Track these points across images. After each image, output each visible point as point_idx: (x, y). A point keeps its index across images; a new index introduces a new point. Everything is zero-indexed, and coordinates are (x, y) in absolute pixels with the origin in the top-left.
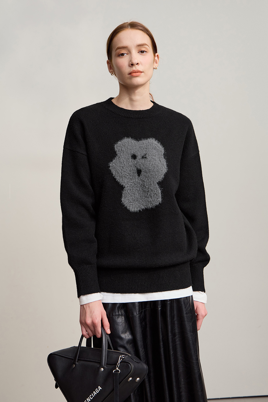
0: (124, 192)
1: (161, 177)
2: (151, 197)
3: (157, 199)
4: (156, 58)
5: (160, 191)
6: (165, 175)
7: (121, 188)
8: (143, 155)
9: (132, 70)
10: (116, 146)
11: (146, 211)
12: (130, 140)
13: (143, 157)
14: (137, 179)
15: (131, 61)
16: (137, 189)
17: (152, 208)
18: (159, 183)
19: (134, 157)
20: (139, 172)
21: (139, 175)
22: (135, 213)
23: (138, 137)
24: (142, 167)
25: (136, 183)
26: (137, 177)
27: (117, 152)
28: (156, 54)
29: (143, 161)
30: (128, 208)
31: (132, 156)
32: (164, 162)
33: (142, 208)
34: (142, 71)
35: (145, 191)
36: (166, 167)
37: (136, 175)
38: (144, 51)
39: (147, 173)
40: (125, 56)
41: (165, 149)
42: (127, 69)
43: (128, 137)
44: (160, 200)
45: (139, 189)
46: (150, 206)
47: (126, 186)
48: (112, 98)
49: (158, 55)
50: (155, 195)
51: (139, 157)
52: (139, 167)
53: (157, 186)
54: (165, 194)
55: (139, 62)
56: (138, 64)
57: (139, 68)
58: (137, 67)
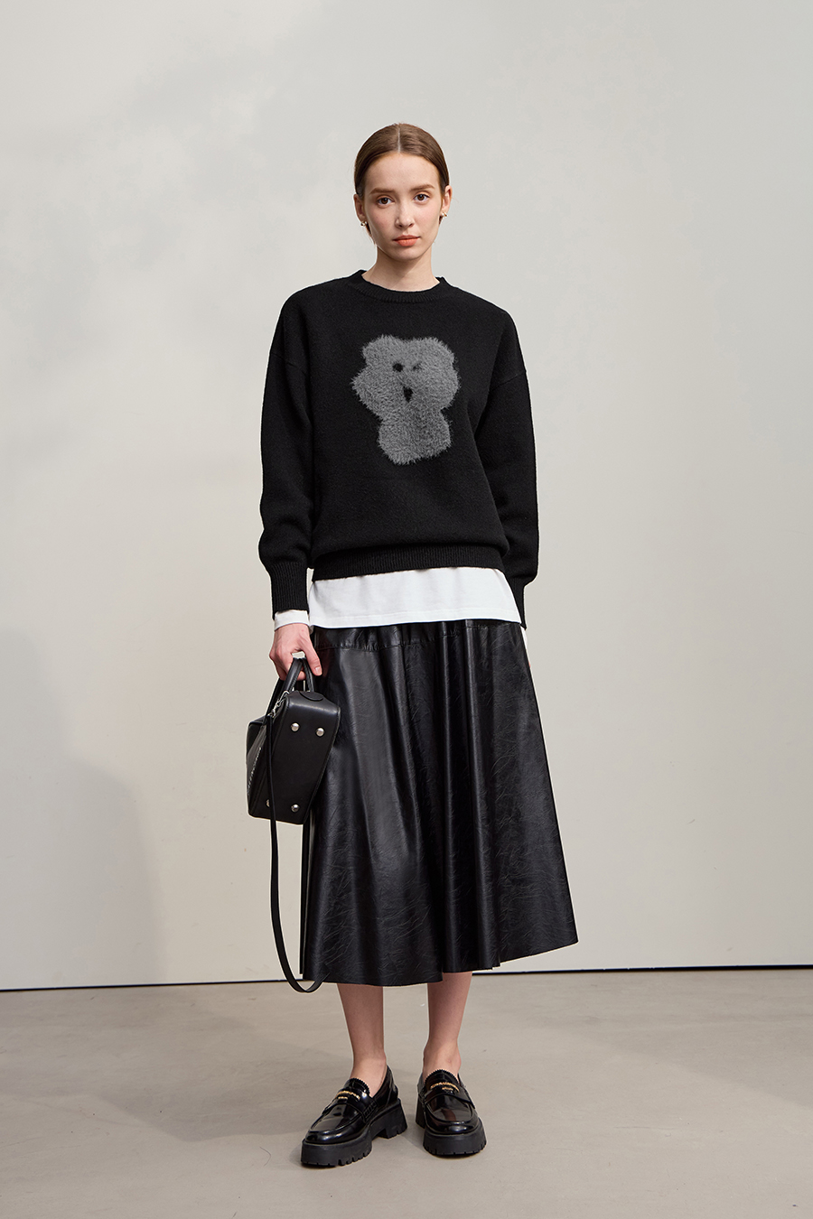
0: (381, 429)
1: (448, 400)
2: (431, 437)
3: (441, 438)
4: (447, 195)
5: (447, 426)
6: (455, 399)
7: (377, 421)
8: (414, 363)
9: (399, 236)
10: (365, 350)
11: (423, 463)
12: (390, 339)
13: (415, 368)
14: (404, 406)
15: (398, 218)
16: (405, 425)
17: (433, 456)
18: (444, 412)
19: (398, 367)
20: (408, 393)
21: (408, 400)
22: (401, 467)
23: (406, 335)
24: (414, 385)
25: (403, 414)
26: (404, 402)
27: (368, 361)
28: (447, 188)
29: (415, 373)
30: (391, 457)
31: (394, 367)
32: (454, 375)
33: (416, 457)
34: (417, 235)
35: (420, 427)
36: (457, 383)
37: (403, 398)
38: (423, 196)
39: (421, 394)
40: (389, 206)
41: (455, 356)
42: (390, 231)
43: (387, 334)
44: (448, 441)
45: (408, 425)
46: (430, 453)
47: (385, 419)
48: (362, 272)
49: (449, 191)
50: (439, 434)
51: (407, 367)
52: (407, 385)
53: (441, 416)
54: (456, 432)
55: (414, 221)
56: (411, 225)
57: (412, 231)
58: (409, 229)
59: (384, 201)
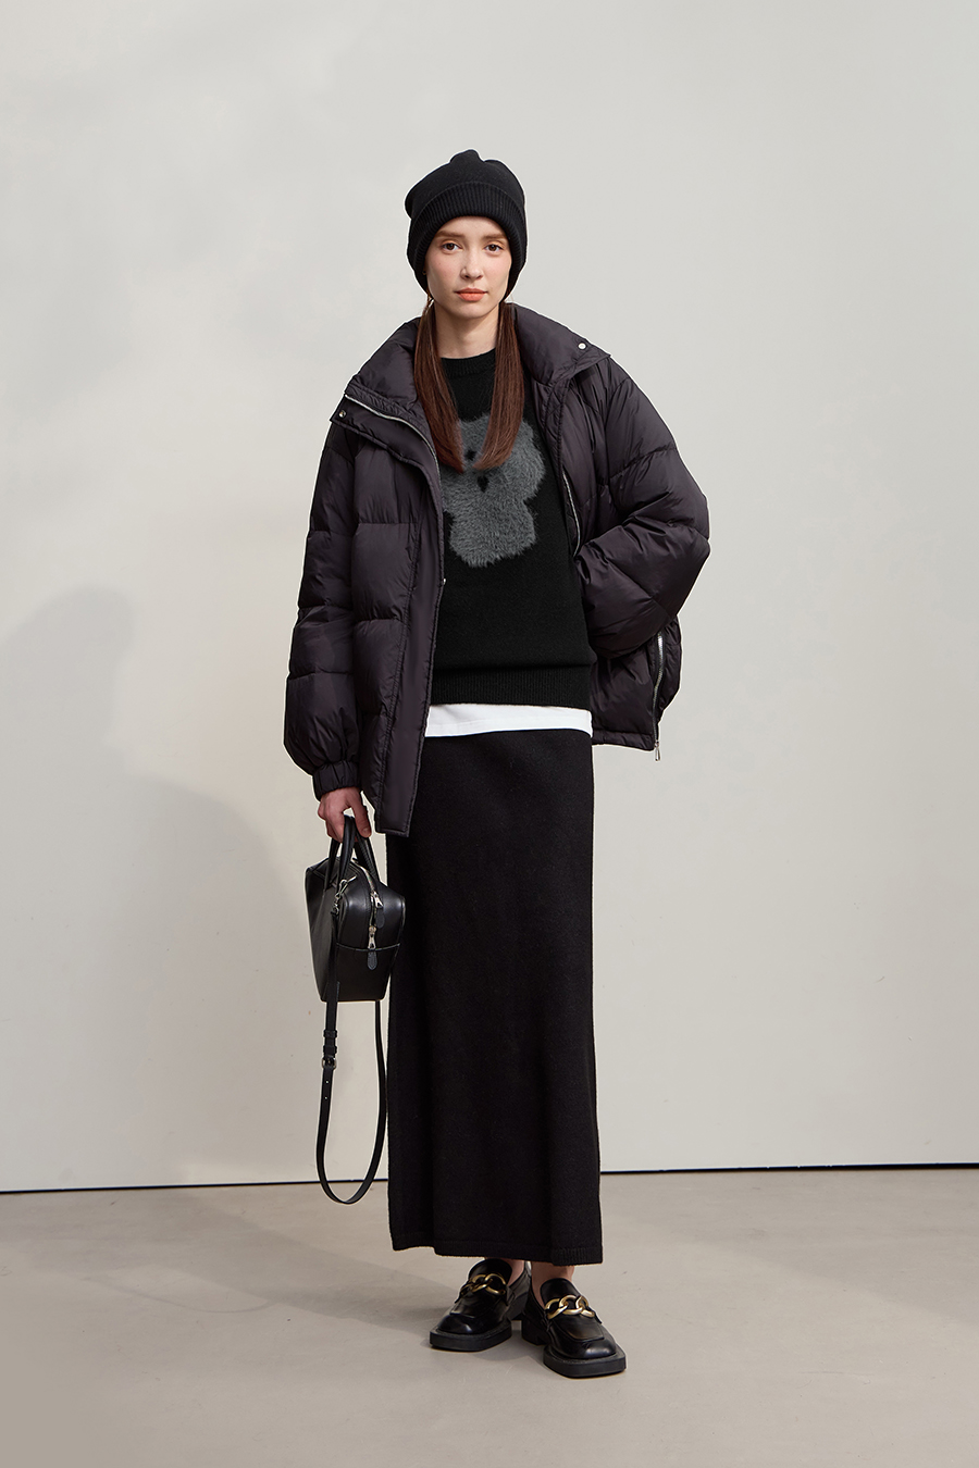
0: (453, 526)
1: (531, 490)
2: (514, 532)
3: (522, 534)
5: (531, 519)
6: (539, 486)
9: (463, 288)
14: (478, 497)
15: (465, 268)
16: (480, 518)
17: (515, 555)
18: (529, 503)
19: (470, 455)
20: (483, 483)
21: (483, 490)
22: (478, 569)
24: (488, 473)
25: (478, 506)
26: (479, 492)
30: (464, 558)
33: (494, 557)
34: (484, 290)
35: (500, 519)
36: (541, 466)
37: (477, 488)
38: (496, 246)
39: (500, 482)
40: (455, 253)
42: (454, 282)
44: (533, 536)
45: (484, 518)
46: (512, 552)
47: (457, 514)
50: (522, 529)
52: (481, 473)
53: (525, 508)
55: (482, 273)
56: (480, 277)
57: (480, 285)
58: (477, 282)
59: (450, 247)
